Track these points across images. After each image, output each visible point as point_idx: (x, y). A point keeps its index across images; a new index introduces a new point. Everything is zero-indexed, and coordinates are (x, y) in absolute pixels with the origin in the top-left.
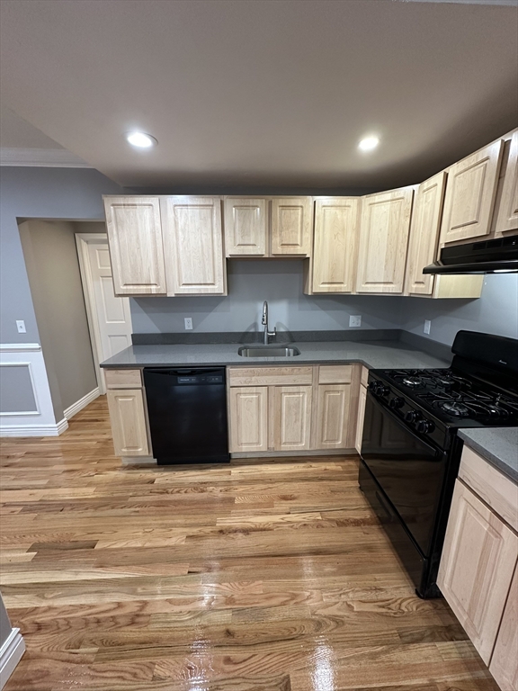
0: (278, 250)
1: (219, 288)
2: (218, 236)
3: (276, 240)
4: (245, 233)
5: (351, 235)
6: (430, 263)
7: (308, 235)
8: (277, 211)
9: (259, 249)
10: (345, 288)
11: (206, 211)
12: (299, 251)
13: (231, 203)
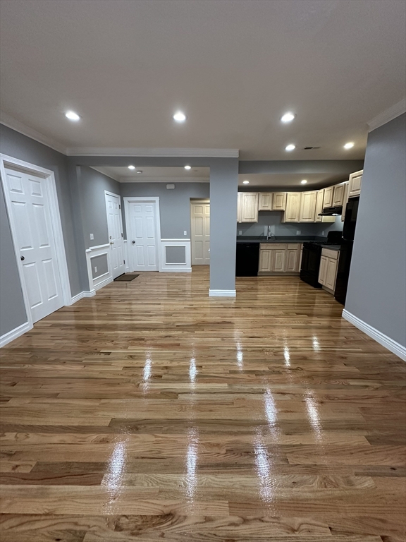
0: (275, 208)
1: (256, 220)
2: (256, 204)
3: (275, 205)
4: (265, 203)
5: (298, 204)
6: (320, 212)
7: (284, 204)
8: (275, 197)
9: (270, 208)
10: (296, 220)
11: (254, 197)
12: (281, 208)
13: (261, 194)
